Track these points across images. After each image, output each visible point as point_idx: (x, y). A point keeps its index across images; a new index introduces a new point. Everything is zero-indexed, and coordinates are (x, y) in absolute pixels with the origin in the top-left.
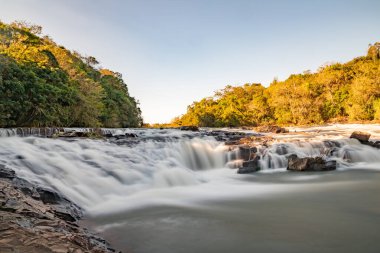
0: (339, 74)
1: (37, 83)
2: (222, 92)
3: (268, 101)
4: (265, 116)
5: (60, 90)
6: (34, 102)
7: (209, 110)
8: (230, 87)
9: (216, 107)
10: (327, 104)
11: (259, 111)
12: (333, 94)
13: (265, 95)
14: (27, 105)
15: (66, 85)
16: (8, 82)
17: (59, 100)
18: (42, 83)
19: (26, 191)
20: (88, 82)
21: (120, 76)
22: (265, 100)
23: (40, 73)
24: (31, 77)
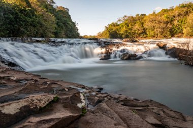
0: (185, 9)
1: (19, 16)
2: (122, 19)
3: (144, 25)
4: (142, 33)
5: (31, 20)
6: (19, 26)
7: (114, 29)
8: (126, 16)
9: (118, 27)
10: (174, 27)
11: (139, 30)
12: (178, 21)
13: (143, 21)
14: (16, 27)
15: (34, 17)
16: (6, 16)
17: (31, 25)
18: (21, 16)
19: (3, 62)
20: (47, 14)
21: (68, 10)
22: (142, 24)
23: (21, 11)
24: (17, 13)
